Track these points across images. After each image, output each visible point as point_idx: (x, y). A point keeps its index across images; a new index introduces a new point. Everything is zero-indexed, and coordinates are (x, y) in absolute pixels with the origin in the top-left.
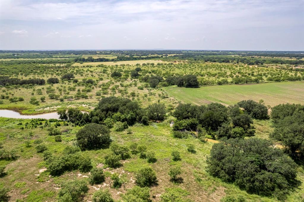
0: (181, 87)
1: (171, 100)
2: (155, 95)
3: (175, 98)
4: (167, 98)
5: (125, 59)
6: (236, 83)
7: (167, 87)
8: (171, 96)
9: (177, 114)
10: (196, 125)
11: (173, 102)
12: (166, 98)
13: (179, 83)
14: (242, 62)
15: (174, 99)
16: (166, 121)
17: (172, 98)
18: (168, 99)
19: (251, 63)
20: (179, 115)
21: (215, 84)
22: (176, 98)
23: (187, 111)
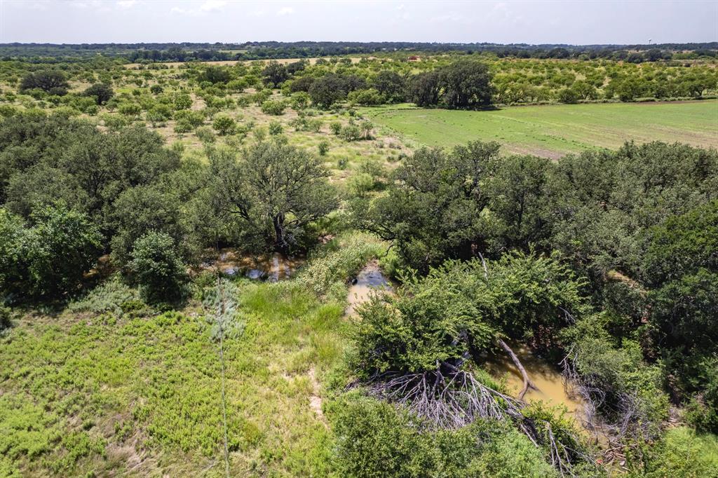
0: (427, 107)
1: (382, 147)
2: (317, 132)
3: (401, 139)
4: (369, 138)
5: (273, 53)
6: (624, 99)
7: (376, 109)
8: (385, 134)
9: (399, 219)
10: (560, 316)
11: (390, 155)
12: (363, 139)
13: (422, 91)
14: (605, 56)
15: (396, 142)
16: (319, 266)
17: (388, 140)
18: (370, 142)
19: (634, 59)
20: (419, 223)
21: (551, 101)
22: (408, 141)
23: (468, 194)
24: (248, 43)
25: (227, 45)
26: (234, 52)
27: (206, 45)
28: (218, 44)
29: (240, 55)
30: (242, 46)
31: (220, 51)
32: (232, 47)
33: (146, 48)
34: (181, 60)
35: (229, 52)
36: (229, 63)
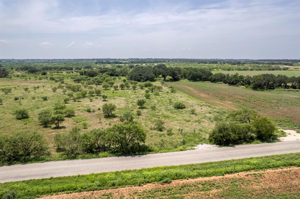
24: (130, 59)
25: (122, 59)
26: (124, 62)
27: (115, 59)
28: (119, 59)
29: (126, 62)
30: (127, 60)
31: (120, 61)
32: (124, 60)
33: (96, 60)
34: (109, 64)
35: (123, 61)
36: (122, 65)
